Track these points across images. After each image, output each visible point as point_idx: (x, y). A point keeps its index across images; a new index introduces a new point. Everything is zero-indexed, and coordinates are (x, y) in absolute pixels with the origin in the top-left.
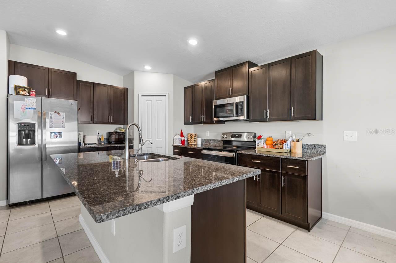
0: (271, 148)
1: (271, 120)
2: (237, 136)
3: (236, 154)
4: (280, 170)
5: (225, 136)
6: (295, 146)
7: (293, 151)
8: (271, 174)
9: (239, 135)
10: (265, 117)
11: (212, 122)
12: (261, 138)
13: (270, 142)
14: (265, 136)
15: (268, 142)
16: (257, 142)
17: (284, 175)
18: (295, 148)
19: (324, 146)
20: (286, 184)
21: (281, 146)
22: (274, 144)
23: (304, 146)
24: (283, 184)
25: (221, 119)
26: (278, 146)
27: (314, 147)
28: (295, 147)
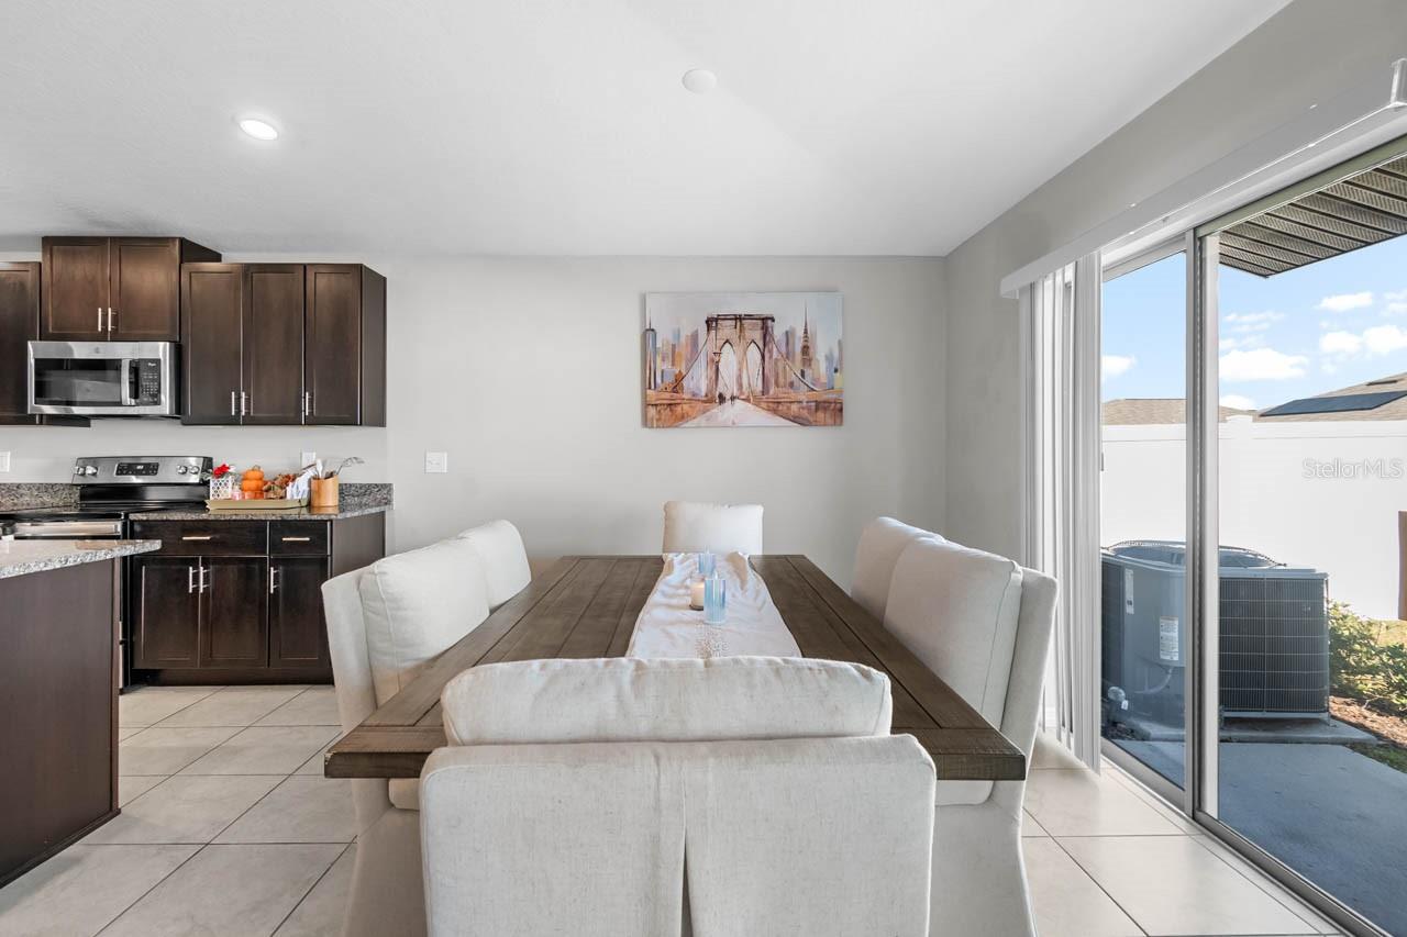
0: (255, 498)
1: (250, 421)
2: (139, 467)
3: (124, 525)
4: (265, 553)
5: (90, 470)
6: (319, 487)
7: (315, 503)
8: (242, 566)
9: (147, 466)
10: (233, 413)
11: (29, 420)
12: (224, 473)
13: (253, 484)
14: (238, 465)
15: (247, 484)
16: (212, 484)
17: (275, 563)
18: (319, 496)
19: (387, 487)
20: (280, 586)
21: (282, 493)
22: (265, 488)
23: (344, 491)
24: (272, 587)
25: (77, 410)
26: (275, 494)
27: (366, 490)
28: (319, 492)
